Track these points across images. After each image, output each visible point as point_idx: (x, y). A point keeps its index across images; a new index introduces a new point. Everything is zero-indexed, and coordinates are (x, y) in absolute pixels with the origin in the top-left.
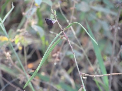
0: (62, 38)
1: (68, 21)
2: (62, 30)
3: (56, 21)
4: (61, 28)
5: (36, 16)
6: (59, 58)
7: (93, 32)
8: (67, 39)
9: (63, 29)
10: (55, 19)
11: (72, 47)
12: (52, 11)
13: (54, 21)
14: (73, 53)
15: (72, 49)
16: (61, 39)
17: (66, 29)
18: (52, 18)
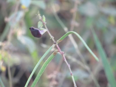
1: (66, 29)
2: (55, 43)
4: (53, 40)
5: (24, 23)
6: (57, 80)
8: (63, 55)
9: (56, 41)
11: (69, 66)
14: (71, 74)
15: (69, 68)
16: (54, 55)
17: (60, 40)
18: (40, 27)
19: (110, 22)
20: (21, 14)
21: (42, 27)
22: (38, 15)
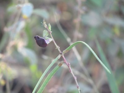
0: (61, 65)
2: (61, 54)
3: (51, 40)
4: (59, 50)
7: (108, 58)
8: (69, 66)
9: (62, 51)
10: (49, 36)
11: (76, 78)
12: (46, 26)
13: (49, 41)
14: (78, 87)
15: (76, 81)
16: (59, 67)
17: (66, 51)
18: (46, 36)
19: (114, 33)
20: (22, 24)
21: (47, 36)
22: (43, 23)
